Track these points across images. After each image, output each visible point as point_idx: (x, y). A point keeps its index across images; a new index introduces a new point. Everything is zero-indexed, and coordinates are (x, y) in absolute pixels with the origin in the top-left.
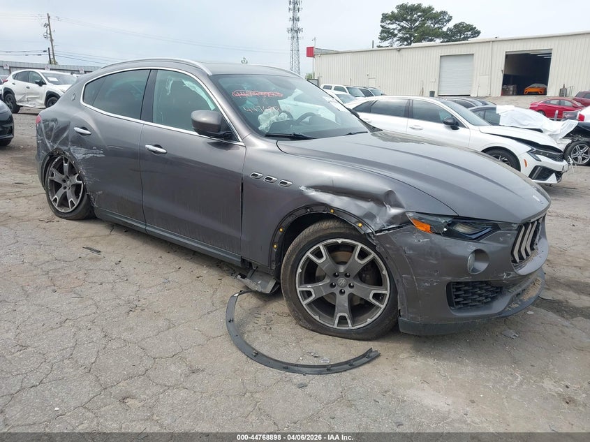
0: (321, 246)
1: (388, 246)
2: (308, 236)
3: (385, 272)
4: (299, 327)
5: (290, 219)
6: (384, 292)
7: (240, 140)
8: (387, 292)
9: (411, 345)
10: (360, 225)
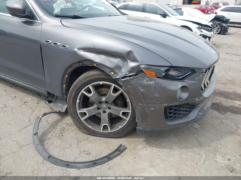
0: (90, 86)
1: (129, 87)
2: (82, 81)
3: (128, 100)
4: (80, 132)
5: (71, 70)
6: (128, 111)
7: (39, 19)
8: (130, 111)
9: (144, 139)
10: (112, 73)
